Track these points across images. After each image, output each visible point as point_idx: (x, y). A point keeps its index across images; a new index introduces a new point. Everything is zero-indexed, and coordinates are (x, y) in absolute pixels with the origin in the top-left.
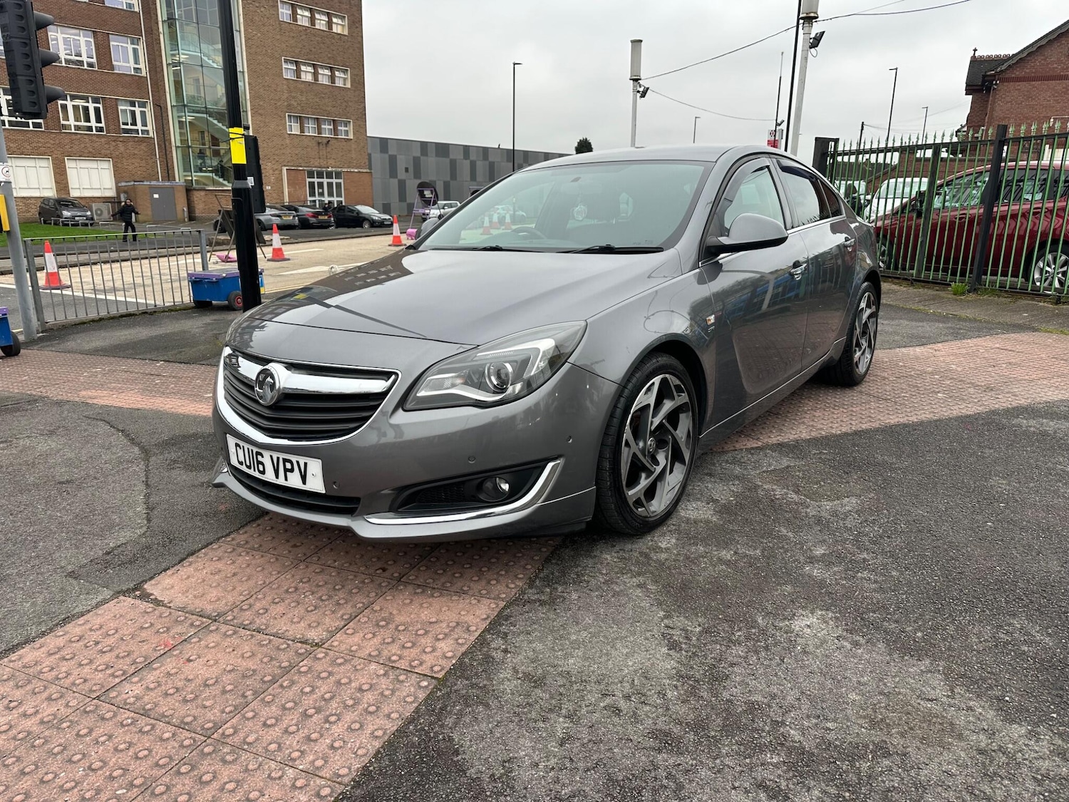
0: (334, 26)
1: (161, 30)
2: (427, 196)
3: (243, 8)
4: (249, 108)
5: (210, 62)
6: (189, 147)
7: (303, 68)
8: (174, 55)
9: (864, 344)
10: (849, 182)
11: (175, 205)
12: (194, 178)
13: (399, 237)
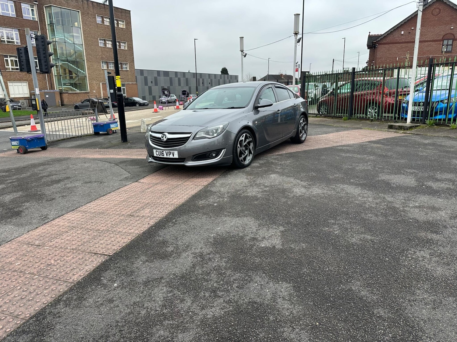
0: (120, 25)
1: (47, 28)
2: (166, 93)
3: (82, 19)
4: (85, 59)
5: (69, 41)
6: (60, 76)
7: (107, 42)
8: (53, 38)
9: (303, 132)
10: (323, 84)
11: (55, 99)
12: (63, 88)
13: (157, 109)
